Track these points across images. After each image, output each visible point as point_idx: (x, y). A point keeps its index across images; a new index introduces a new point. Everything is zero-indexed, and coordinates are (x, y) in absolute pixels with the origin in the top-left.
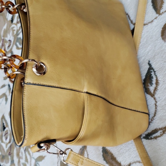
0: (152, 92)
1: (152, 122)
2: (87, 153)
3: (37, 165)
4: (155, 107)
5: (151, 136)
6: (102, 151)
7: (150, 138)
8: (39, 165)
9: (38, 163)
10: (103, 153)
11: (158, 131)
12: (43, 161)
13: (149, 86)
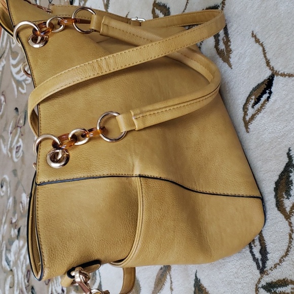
0: (288, 209)
1: (280, 264)
2: (171, 278)
4: (288, 240)
5: (275, 289)
6: (195, 284)
7: (273, 291)
10: (195, 289)
11: (288, 285)
13: (283, 197)
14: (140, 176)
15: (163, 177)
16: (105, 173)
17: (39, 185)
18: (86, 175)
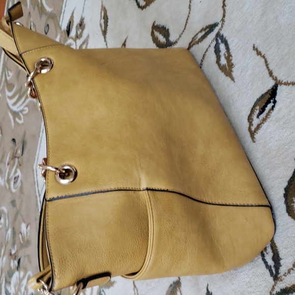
3: (102, 293)
8: (105, 294)
9: (103, 291)
12: (111, 288)
13: (294, 202)
14: (148, 189)
15: (170, 189)
16: (113, 187)
17: (49, 201)
18: (93, 190)
